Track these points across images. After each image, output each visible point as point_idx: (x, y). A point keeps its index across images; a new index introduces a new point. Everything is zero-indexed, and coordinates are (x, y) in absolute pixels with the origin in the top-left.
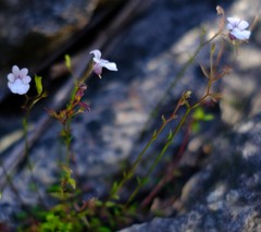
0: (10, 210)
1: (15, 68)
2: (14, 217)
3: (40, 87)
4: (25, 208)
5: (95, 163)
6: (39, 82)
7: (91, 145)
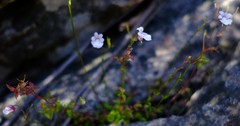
0: (93, 104)
1: (96, 34)
2: (95, 108)
3: (109, 43)
4: (101, 103)
5: (142, 80)
6: (109, 40)
7: (141, 70)
